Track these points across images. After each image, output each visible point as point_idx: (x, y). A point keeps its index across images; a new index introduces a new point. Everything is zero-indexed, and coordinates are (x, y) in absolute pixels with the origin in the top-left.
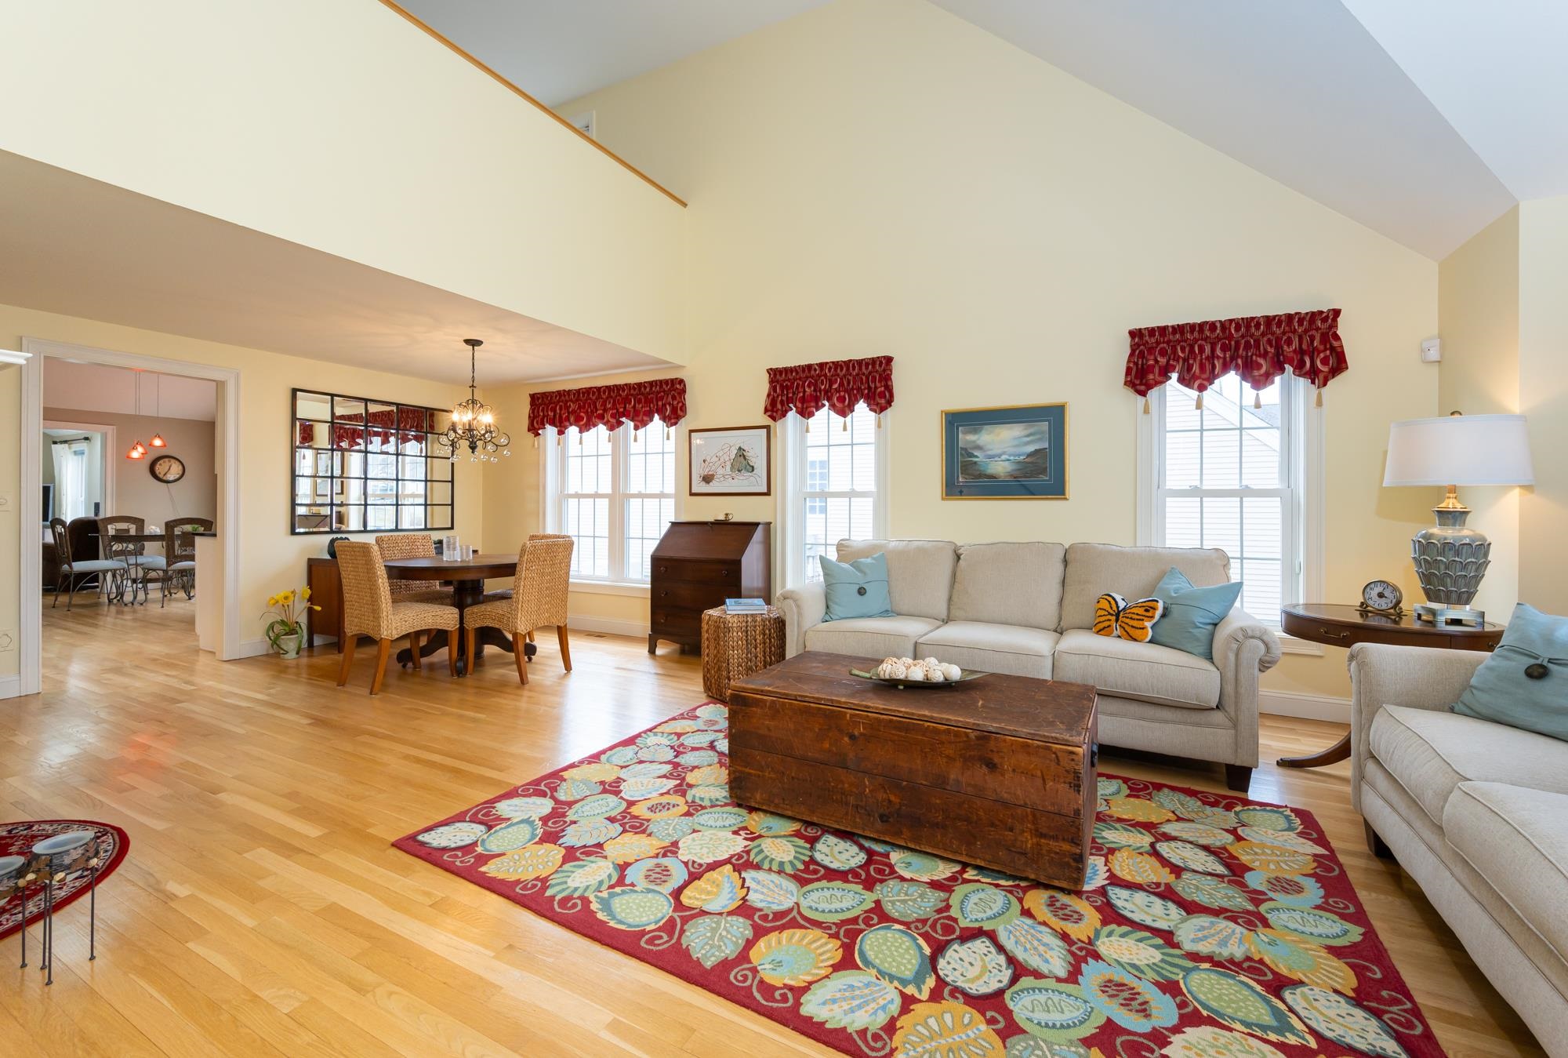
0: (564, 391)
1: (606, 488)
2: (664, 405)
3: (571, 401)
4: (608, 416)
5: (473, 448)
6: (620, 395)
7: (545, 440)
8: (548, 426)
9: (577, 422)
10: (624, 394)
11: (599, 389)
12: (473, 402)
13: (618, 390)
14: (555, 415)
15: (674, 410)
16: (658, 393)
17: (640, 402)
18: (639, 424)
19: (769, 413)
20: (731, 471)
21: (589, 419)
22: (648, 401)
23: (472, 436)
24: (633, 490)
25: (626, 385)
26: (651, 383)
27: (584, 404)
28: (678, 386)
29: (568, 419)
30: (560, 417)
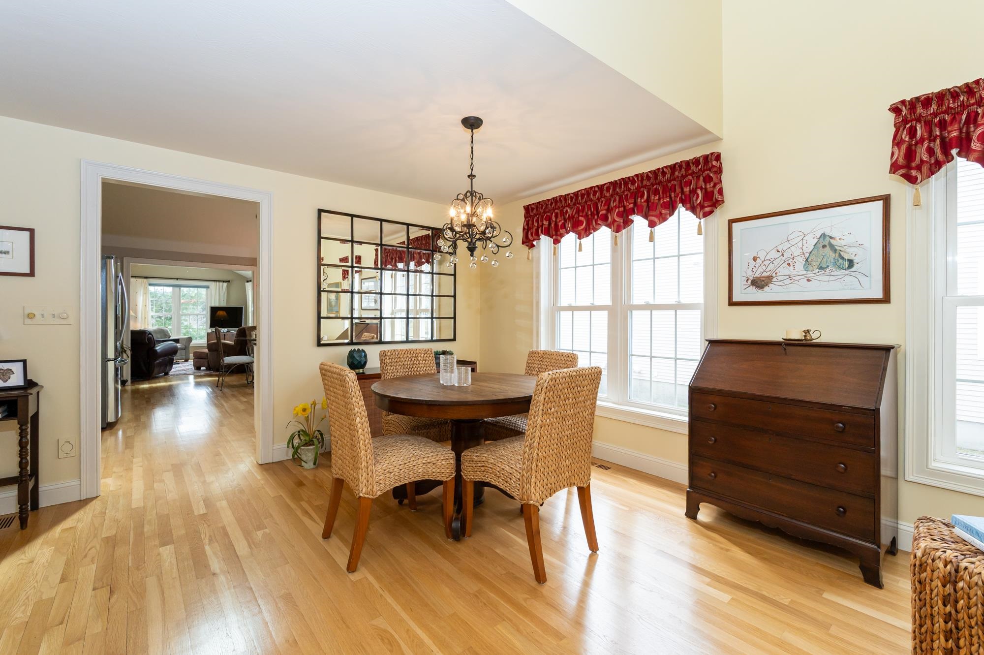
0: (561, 196)
1: (605, 299)
2: (693, 192)
3: (569, 206)
4: (614, 216)
5: (472, 249)
6: (629, 189)
7: (539, 253)
8: (543, 237)
9: (574, 228)
10: (633, 188)
11: (601, 187)
12: (472, 194)
13: (626, 184)
14: (550, 224)
15: (708, 196)
16: (684, 177)
17: (656, 192)
18: (656, 219)
19: (902, 171)
20: (806, 268)
21: (589, 224)
22: (667, 190)
23: (471, 236)
24: (637, 300)
25: (637, 175)
26: (673, 168)
27: (583, 207)
28: (714, 163)
29: (564, 226)
30: (556, 225)
